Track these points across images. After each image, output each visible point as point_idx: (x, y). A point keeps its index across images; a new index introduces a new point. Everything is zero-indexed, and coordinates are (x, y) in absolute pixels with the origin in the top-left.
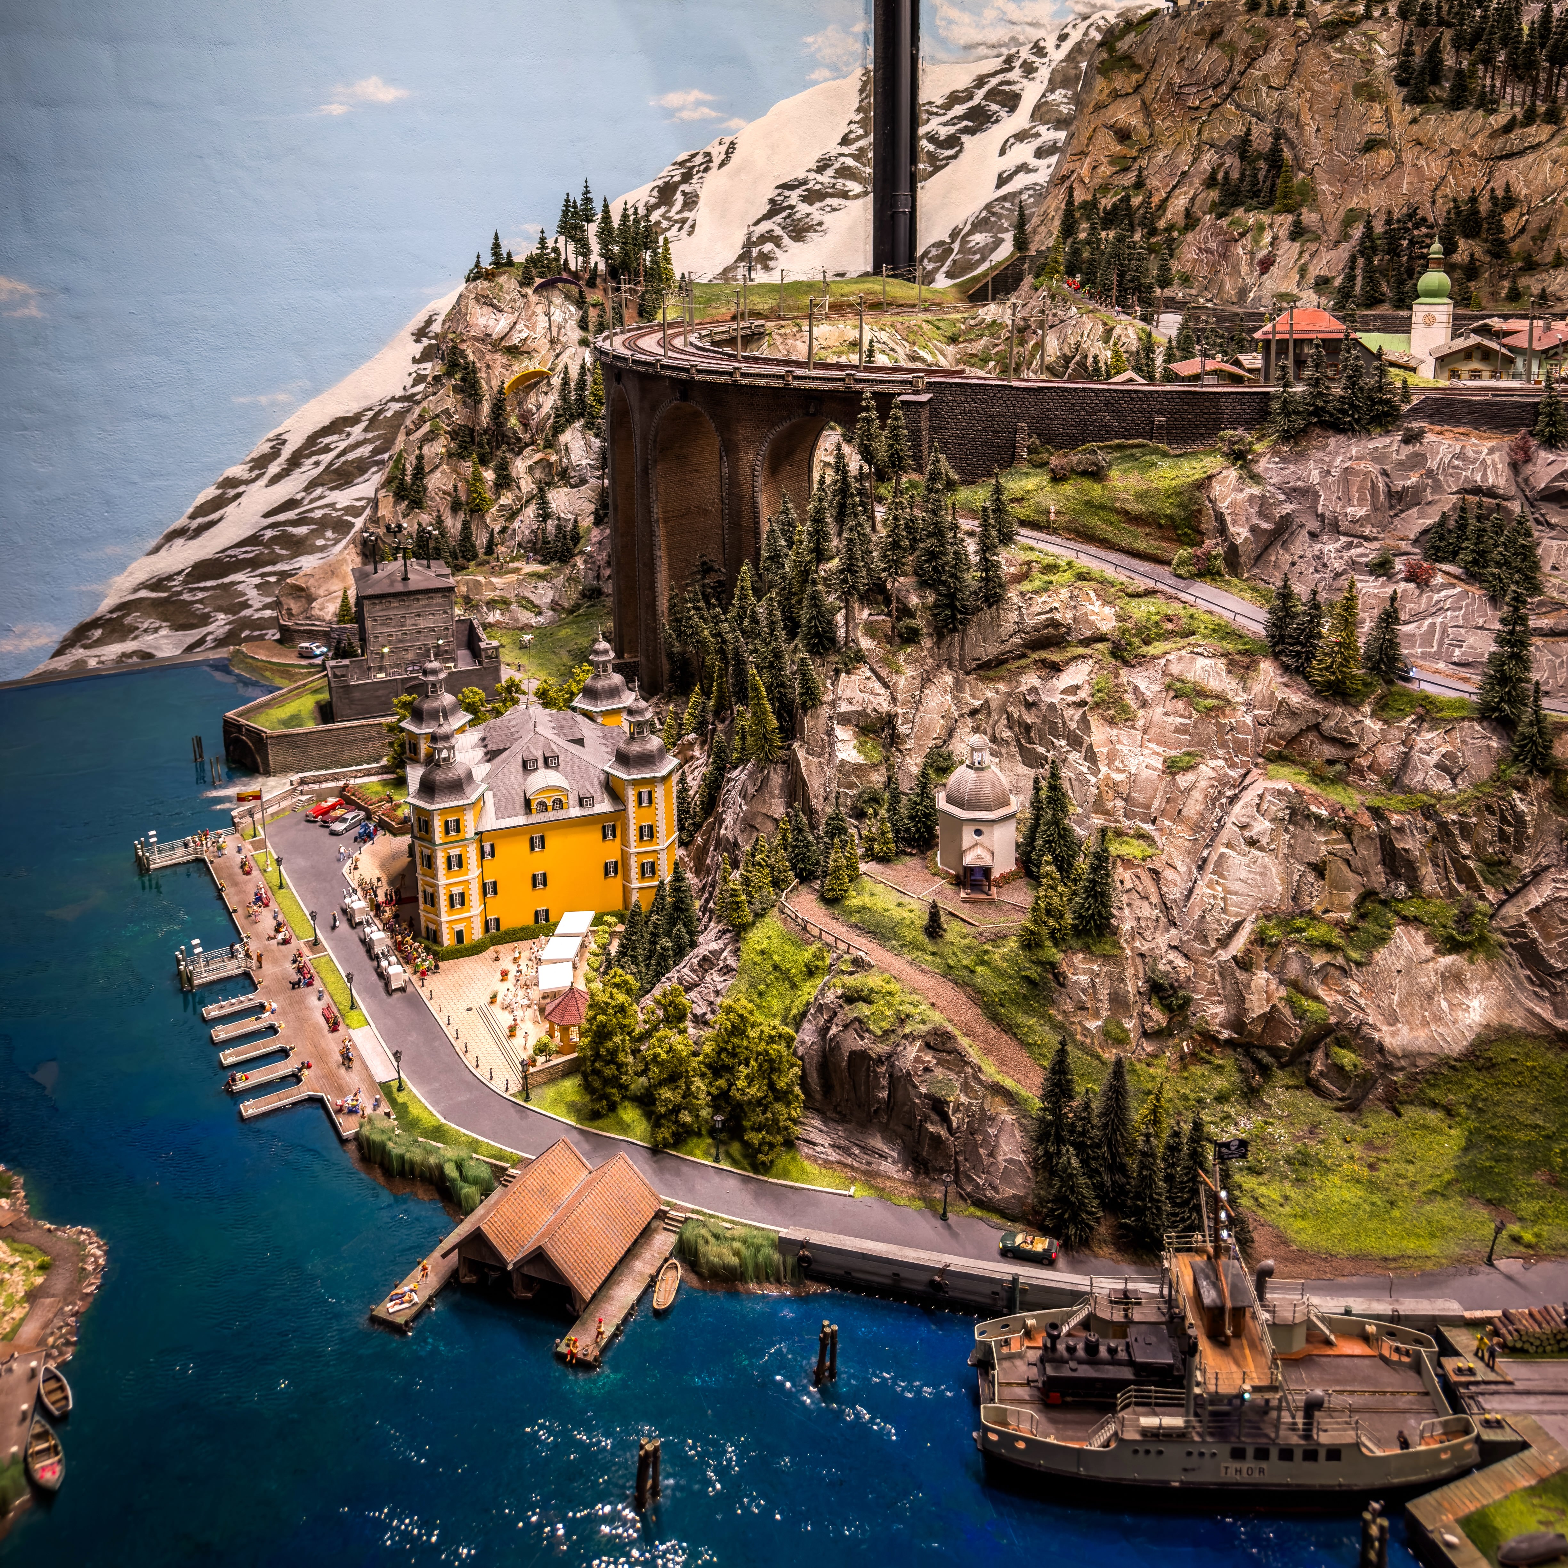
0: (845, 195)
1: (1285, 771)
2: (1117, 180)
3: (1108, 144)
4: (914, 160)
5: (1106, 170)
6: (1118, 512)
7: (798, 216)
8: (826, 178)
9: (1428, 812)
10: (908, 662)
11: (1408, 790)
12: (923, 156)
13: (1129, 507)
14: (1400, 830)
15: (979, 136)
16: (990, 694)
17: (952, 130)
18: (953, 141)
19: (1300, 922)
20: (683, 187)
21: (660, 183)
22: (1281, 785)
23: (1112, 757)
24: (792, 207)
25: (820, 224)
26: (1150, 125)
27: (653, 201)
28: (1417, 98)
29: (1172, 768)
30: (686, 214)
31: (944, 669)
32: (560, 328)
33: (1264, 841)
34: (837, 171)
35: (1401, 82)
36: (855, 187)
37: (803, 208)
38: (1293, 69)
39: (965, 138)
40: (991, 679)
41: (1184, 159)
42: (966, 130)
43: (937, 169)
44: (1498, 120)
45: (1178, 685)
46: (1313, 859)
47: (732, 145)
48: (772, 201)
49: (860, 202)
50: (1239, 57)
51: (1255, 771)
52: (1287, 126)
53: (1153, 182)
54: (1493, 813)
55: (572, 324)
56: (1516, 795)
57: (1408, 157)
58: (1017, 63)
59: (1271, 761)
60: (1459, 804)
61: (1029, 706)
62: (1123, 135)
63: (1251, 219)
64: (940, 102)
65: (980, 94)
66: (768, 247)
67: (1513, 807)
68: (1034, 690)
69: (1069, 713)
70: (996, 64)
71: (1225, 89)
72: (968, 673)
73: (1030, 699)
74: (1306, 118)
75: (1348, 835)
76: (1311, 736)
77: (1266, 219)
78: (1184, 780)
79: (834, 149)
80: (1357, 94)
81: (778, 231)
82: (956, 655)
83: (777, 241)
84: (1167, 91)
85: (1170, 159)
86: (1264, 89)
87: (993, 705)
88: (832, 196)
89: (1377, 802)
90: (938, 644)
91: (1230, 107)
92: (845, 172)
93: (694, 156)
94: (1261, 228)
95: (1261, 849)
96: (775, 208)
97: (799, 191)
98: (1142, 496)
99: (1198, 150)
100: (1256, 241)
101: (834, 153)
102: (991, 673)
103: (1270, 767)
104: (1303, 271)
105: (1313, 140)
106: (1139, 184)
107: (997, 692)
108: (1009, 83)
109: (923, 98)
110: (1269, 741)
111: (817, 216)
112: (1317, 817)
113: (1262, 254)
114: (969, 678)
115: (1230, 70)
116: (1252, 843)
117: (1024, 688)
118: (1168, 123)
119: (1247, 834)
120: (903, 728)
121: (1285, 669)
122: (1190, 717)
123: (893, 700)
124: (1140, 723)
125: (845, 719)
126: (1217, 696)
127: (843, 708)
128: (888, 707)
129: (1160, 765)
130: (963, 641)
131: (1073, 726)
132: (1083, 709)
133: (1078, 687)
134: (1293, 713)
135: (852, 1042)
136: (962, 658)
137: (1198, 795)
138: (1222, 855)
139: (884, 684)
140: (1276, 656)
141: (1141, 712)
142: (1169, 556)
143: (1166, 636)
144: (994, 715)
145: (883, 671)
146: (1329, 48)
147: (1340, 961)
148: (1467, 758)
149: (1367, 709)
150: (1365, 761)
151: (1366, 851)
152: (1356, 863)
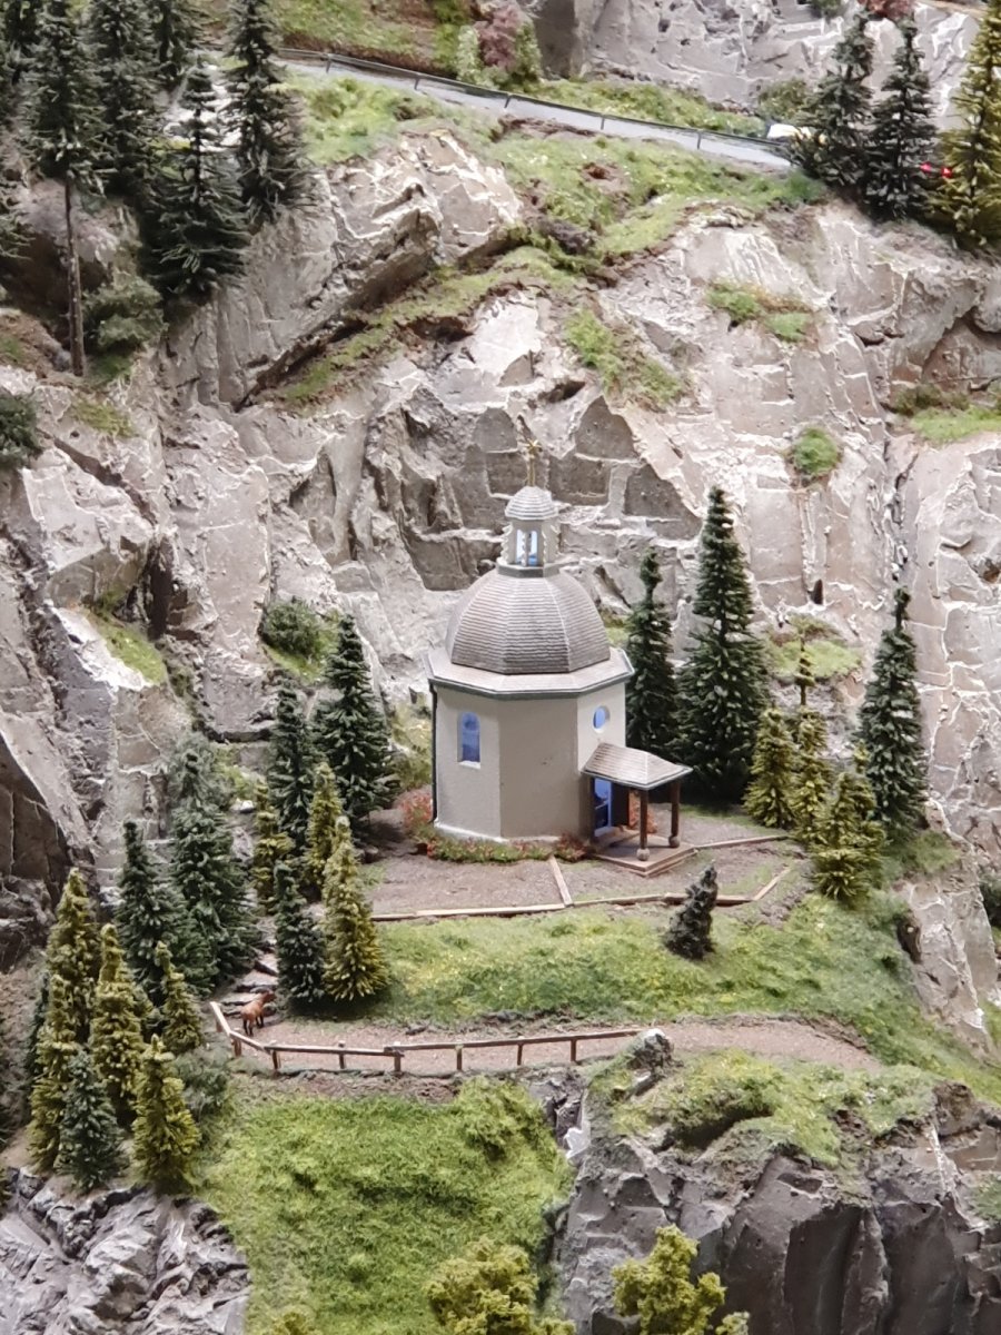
1: (949, 421)
16: (326, 438)
29: (808, 469)
31: (195, 407)
40: (311, 402)
45: (728, 299)
51: (900, 443)
59: (908, 413)
68: (424, 397)
69: (539, 420)
72: (243, 403)
73: (422, 417)
76: (962, 339)
78: (842, 487)
82: (212, 364)
87: (339, 465)
90: (168, 346)
102: (297, 388)
103: (913, 423)
107: (340, 427)
110: (898, 372)
114: (253, 413)
116: (991, 573)
117: (398, 400)
119: (979, 558)
120: (186, 574)
121: (879, 213)
122: (777, 358)
123: (143, 506)
124: (705, 397)
125: (66, 588)
126: (790, 307)
127: (60, 558)
128: (143, 532)
129: (782, 472)
130: (219, 326)
131: (562, 448)
132: (581, 402)
133: (532, 359)
134: (931, 301)
135: (786, 1208)
136: (225, 372)
137: (859, 513)
138: (955, 615)
139: (107, 476)
140: (850, 194)
141: (695, 374)
142: (428, 54)
143: (617, 206)
144: (345, 489)
145: (90, 445)
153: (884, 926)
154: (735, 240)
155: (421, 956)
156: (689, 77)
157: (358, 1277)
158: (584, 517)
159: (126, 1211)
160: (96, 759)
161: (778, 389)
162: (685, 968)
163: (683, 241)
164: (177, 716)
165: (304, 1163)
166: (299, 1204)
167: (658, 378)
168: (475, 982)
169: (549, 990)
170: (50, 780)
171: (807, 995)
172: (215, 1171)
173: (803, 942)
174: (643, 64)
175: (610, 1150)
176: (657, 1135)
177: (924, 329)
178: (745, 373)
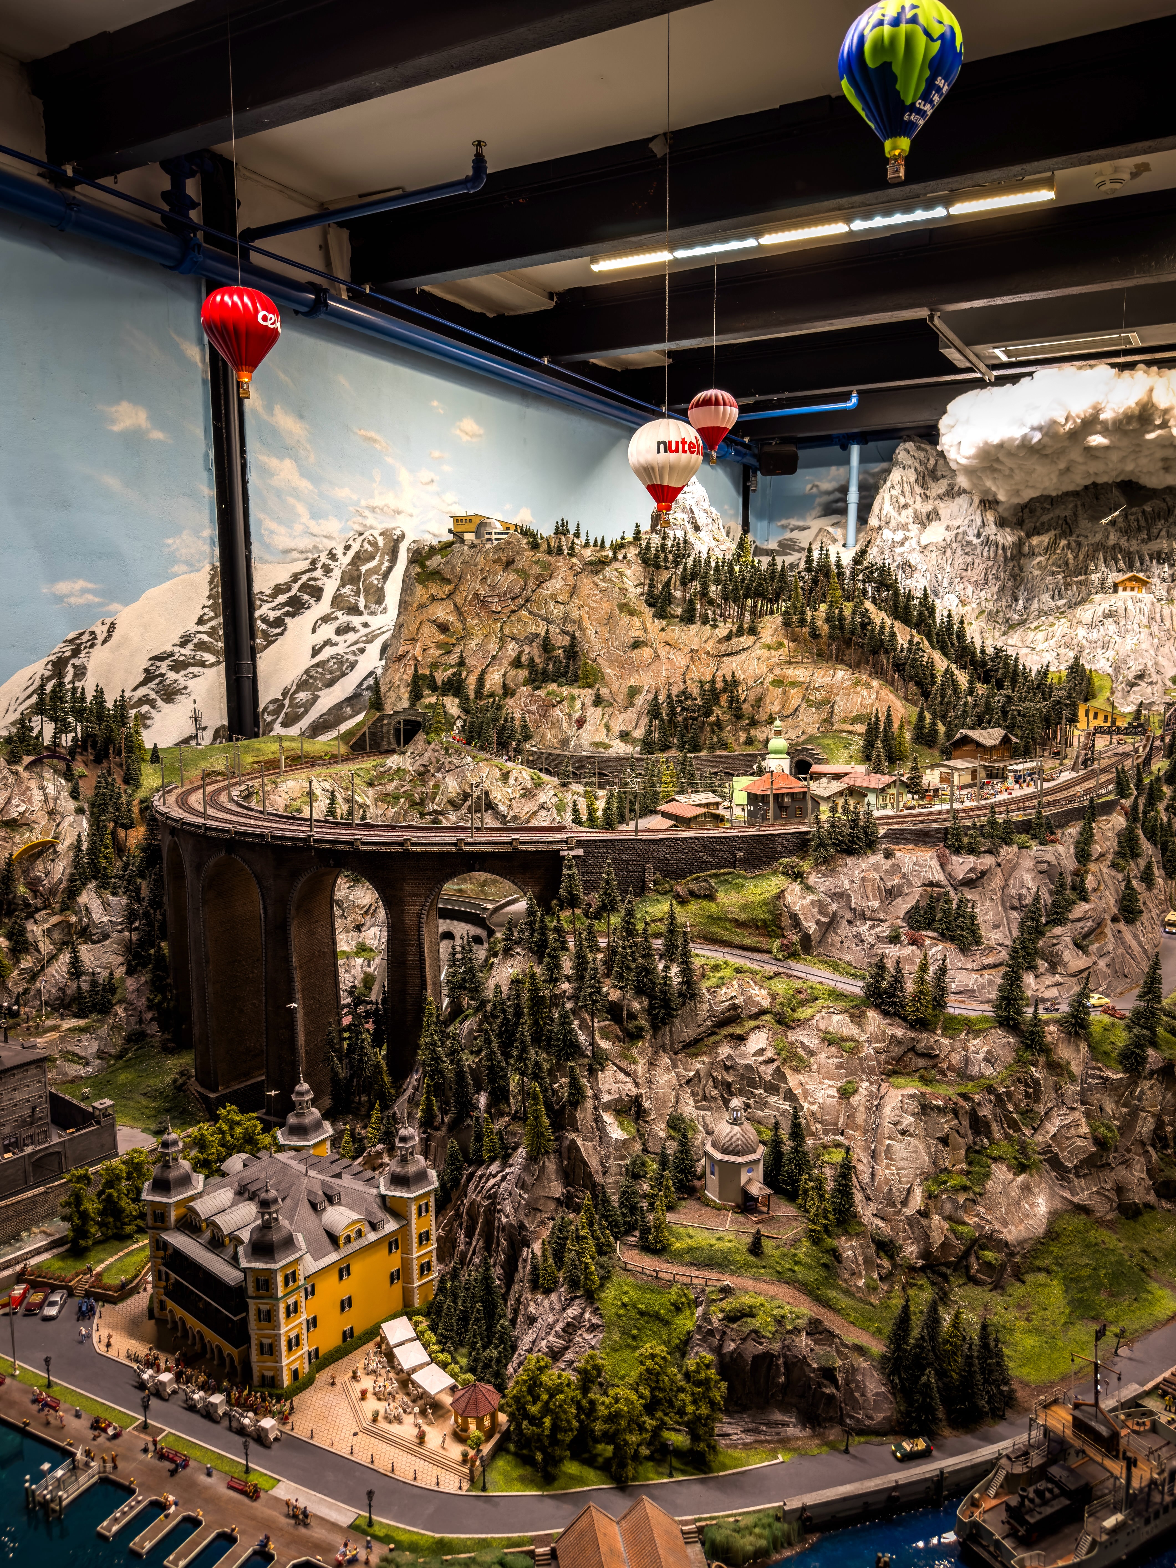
0: (203, 664)
1: (901, 1081)
2: (444, 660)
3: (430, 634)
4: (253, 637)
5: (434, 652)
7: (168, 682)
8: (188, 651)
9: (990, 1089)
10: (640, 1053)
11: (972, 1079)
12: (259, 634)
14: (979, 1104)
15: (297, 618)
16: (699, 1066)
17: (278, 613)
18: (279, 622)
19: (943, 1177)
20: (74, 661)
21: (53, 658)
22: (911, 1091)
23: (806, 1093)
24: (162, 675)
25: (185, 688)
26: (463, 621)
27: (48, 673)
28: (661, 615)
29: (845, 1094)
30: (77, 684)
31: (660, 1054)
32: (56, 799)
33: (910, 1130)
34: (196, 645)
35: (650, 605)
36: (210, 658)
37: (172, 676)
38: (573, 592)
39: (288, 620)
40: (696, 1055)
41: (493, 647)
42: (288, 614)
43: (270, 643)
44: (723, 630)
45: (829, 1037)
46: (940, 1135)
47: (113, 626)
48: (146, 670)
49: (214, 669)
50: (531, 581)
51: (884, 1085)
52: (571, 628)
53: (471, 661)
54: (1020, 1082)
55: (65, 794)
56: (1033, 1069)
57: (663, 651)
58: (319, 565)
59: (889, 1076)
60: (1002, 1081)
61: (727, 1068)
62: (444, 628)
63: (565, 691)
64: (268, 592)
65: (296, 587)
66: (145, 708)
67: (1032, 1076)
68: (730, 1057)
69: (762, 1069)
70: (304, 565)
71: (521, 601)
72: (676, 1053)
73: (728, 1063)
74: (586, 624)
75: (955, 1115)
76: (910, 1055)
77: (575, 692)
78: (855, 1100)
79: (193, 628)
80: (621, 611)
81: (153, 695)
82: (668, 1042)
83: (152, 703)
84: (473, 599)
85: (481, 645)
86: (552, 603)
87: (702, 1073)
88: (193, 665)
89: (962, 1090)
90: (654, 1036)
91: (524, 613)
92: (201, 646)
93: (81, 634)
94: (573, 698)
95: (910, 1135)
96: (149, 676)
97: (168, 662)
99: (502, 640)
100: (572, 707)
101: (192, 631)
102: (693, 1050)
103: (890, 1080)
104: (607, 727)
105: (593, 639)
106: (461, 663)
107: (704, 1063)
108: (314, 579)
109: (256, 589)
110: (886, 1063)
111: (182, 682)
112: (938, 1107)
113: (576, 716)
114: (679, 1056)
115: (524, 589)
116: (905, 1133)
117: (722, 1057)
118: (476, 621)
119: (899, 1128)
120: (647, 1104)
121: (886, 1014)
122: (842, 1057)
123: (637, 1084)
124: (815, 1067)
125: (607, 1107)
126: (852, 1040)
127: (605, 1098)
128: (634, 1091)
129: (836, 1094)
130: (671, 1031)
131: (768, 1078)
132: (775, 1065)
133: (763, 1049)
134: (899, 1042)
135: (753, 1349)
136: (672, 1043)
137: (862, 1109)
138: (889, 1145)
139: (627, 1074)
140: (877, 1007)
141: (812, 1060)
142: (766, 947)
143: (803, 1003)
144: (704, 1081)
145: (623, 1065)
146: (596, 578)
147: (972, 1196)
148: (998, 1051)
149: (939, 1032)
150: (944, 1066)
151: (966, 1123)
152: (962, 1131)
153: (827, 1251)
154: (835, 1018)
155: (679, 1238)
156: (848, 958)
157: (634, 1338)
158: (772, 1099)
159: (578, 1301)
160: (608, 1158)
161: (839, 1066)
162: (751, 1258)
163: (818, 1017)
164: (637, 1147)
165: (625, 1299)
166: (622, 1312)
167: (801, 1060)
168: (690, 1250)
169: (711, 1258)
170: (594, 1163)
171: (790, 1274)
172: (603, 1295)
173: (795, 1255)
174: (835, 954)
175: (706, 1318)
176: (721, 1316)
177: (896, 1051)
178: (830, 1061)
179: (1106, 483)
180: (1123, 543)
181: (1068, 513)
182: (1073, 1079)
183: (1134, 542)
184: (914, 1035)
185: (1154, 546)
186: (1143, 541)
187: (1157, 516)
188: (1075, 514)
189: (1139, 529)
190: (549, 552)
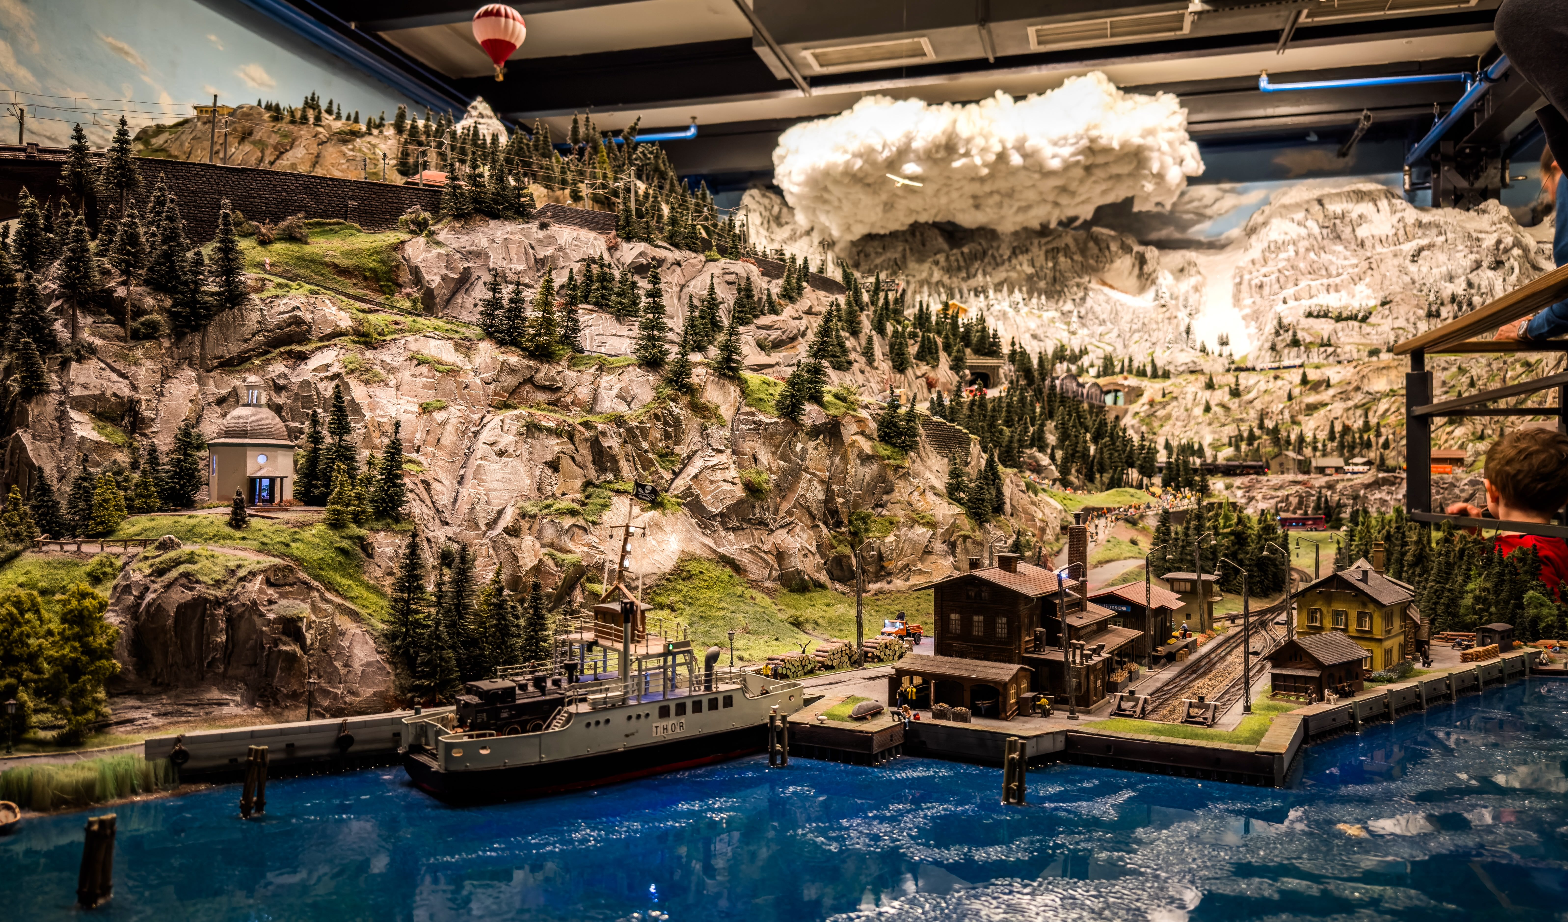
6: (327, 265)
9: (620, 422)
10: (147, 356)
11: (601, 414)
13: (336, 261)
14: (603, 434)
16: (236, 383)
19: (547, 502)
22: (517, 412)
23: (374, 406)
29: (427, 409)
31: (185, 366)
33: (511, 450)
40: (237, 372)
45: (419, 357)
46: (549, 458)
51: (489, 416)
54: (658, 420)
56: (673, 406)
59: (500, 407)
60: (636, 417)
61: (279, 389)
67: (671, 414)
68: (284, 376)
69: (322, 384)
72: (207, 369)
73: (281, 382)
75: (571, 438)
76: (527, 387)
78: (438, 418)
89: (584, 419)
90: (175, 341)
95: (510, 456)
98: (346, 254)
102: (232, 368)
103: (500, 411)
107: (244, 381)
110: (496, 394)
112: (547, 429)
114: (210, 372)
116: (501, 454)
117: (273, 376)
119: (496, 448)
120: (149, 413)
121: (501, 343)
122: (434, 377)
123: (133, 387)
124: (392, 383)
125: (80, 404)
126: (452, 364)
127: (78, 393)
128: (128, 394)
129: (416, 409)
130: (203, 342)
133: (328, 366)
134: (513, 371)
135: (178, 597)
136: (203, 358)
137: (451, 429)
138: (480, 465)
139: (122, 375)
140: (493, 339)
141: (392, 376)
143: (396, 331)
145: (118, 364)
146: (344, 148)
147: (581, 522)
148: (636, 390)
149: (565, 363)
150: (569, 399)
151: (585, 452)
152: (578, 457)
153: (351, 539)
154: (434, 343)
161: (428, 386)
163: (409, 338)
167: (375, 376)
171: (281, 547)
173: (297, 533)
177: (510, 381)
178: (417, 380)
179: (926, 223)
180: (946, 280)
181: (898, 255)
182: (722, 424)
183: (955, 280)
184: (532, 363)
185: (973, 283)
186: (963, 279)
187: (974, 257)
188: (904, 257)
189: (959, 269)
190: (293, 122)
